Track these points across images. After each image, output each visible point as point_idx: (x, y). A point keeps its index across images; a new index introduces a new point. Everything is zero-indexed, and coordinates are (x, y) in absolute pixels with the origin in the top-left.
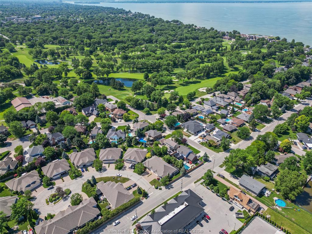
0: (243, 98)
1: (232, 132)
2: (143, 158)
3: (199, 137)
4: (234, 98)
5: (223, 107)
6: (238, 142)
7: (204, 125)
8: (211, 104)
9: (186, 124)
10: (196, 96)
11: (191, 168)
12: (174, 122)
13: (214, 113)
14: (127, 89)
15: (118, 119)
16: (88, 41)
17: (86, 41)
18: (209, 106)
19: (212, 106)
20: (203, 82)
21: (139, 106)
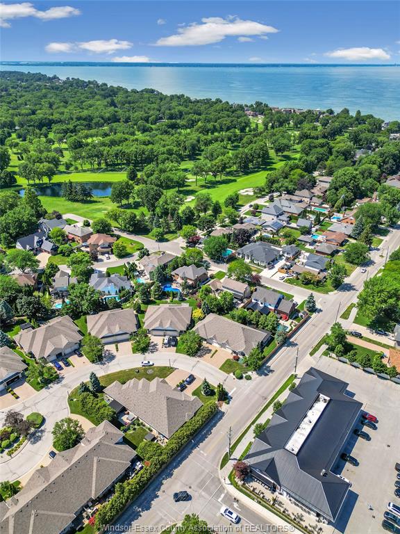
0: (325, 200)
1: (332, 255)
2: (189, 322)
3: (279, 271)
4: (309, 199)
5: (297, 215)
6: (352, 271)
7: (279, 249)
8: (276, 213)
9: (245, 249)
10: (240, 203)
11: (290, 328)
13: (285, 227)
14: (100, 200)
15: (103, 254)
18: (273, 217)
19: (278, 217)
20: (239, 180)
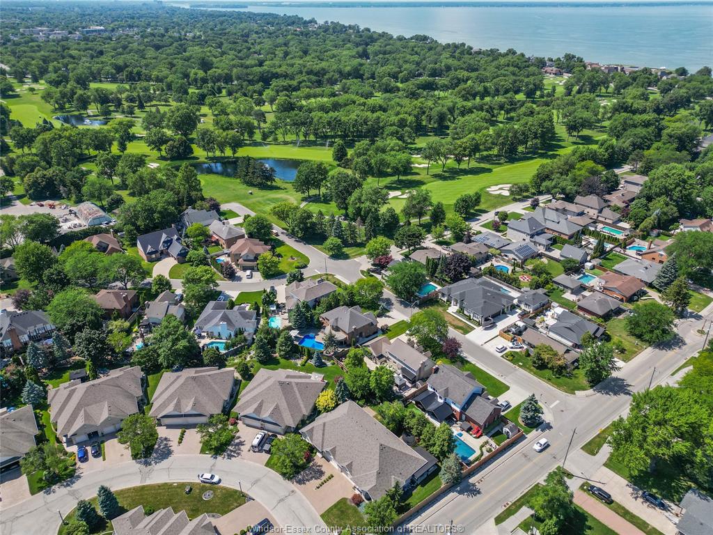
0: (625, 214)
1: (607, 317)
2: (306, 411)
3: (500, 335)
4: (596, 212)
5: (567, 238)
6: (635, 353)
7: (514, 294)
8: (531, 230)
9: (457, 288)
10: (482, 206)
11: (478, 453)
12: (419, 282)
13: (540, 256)
14: (283, 186)
15: (245, 269)
16: (201, 74)
17: (196, 74)
18: (524, 236)
19: (532, 236)
20: (497, 169)
21: (311, 233)
